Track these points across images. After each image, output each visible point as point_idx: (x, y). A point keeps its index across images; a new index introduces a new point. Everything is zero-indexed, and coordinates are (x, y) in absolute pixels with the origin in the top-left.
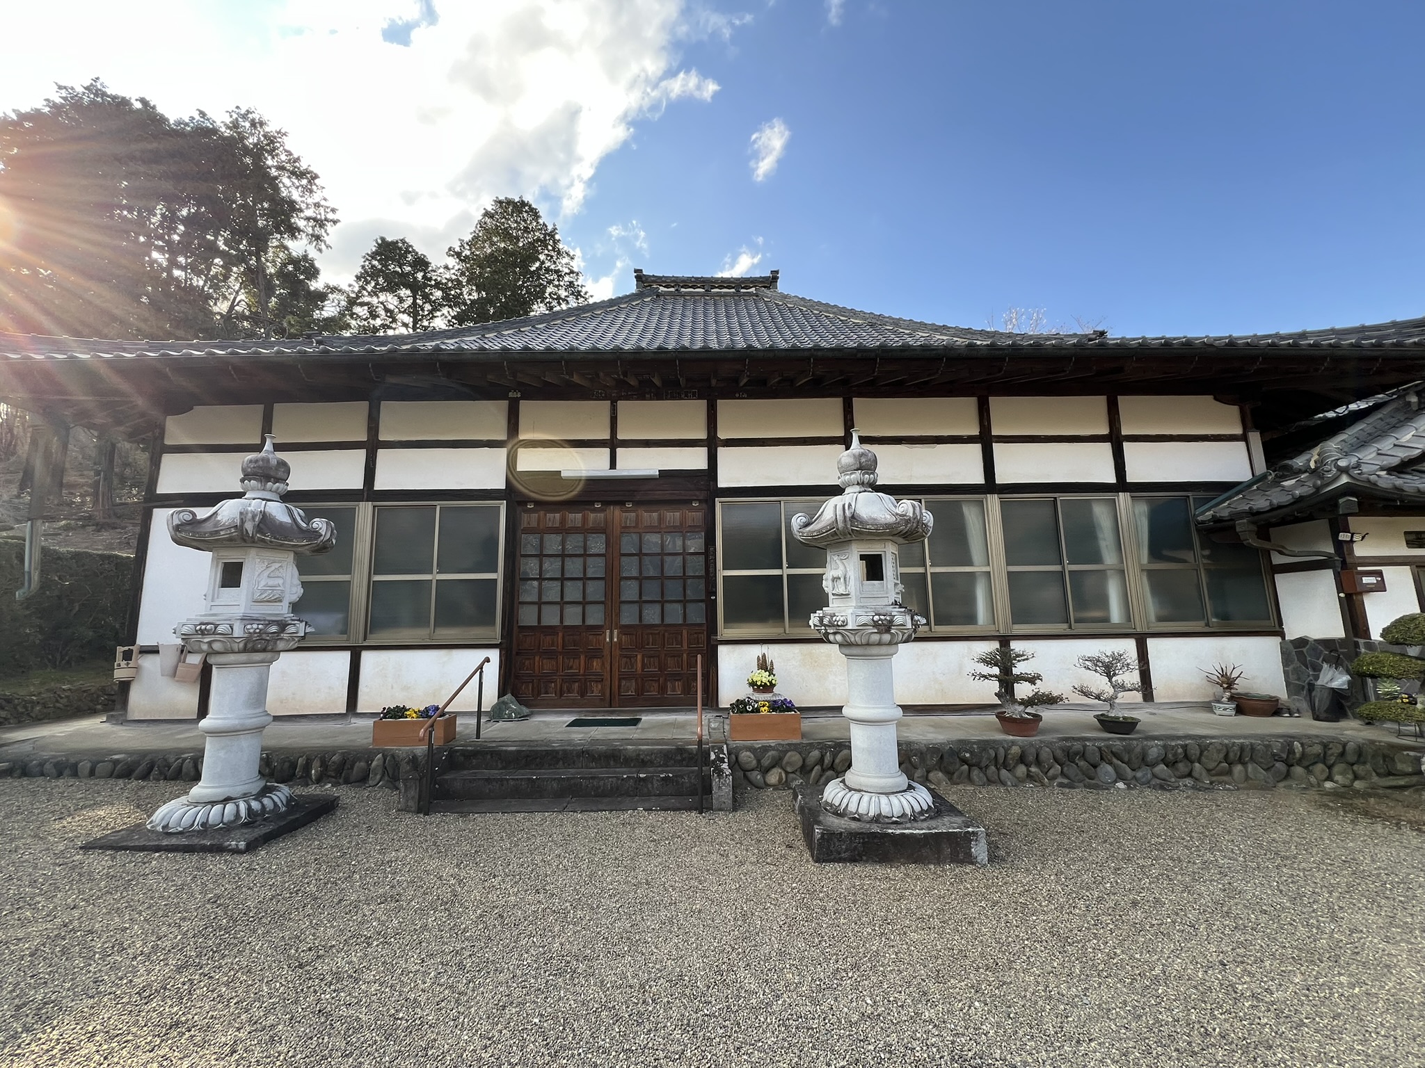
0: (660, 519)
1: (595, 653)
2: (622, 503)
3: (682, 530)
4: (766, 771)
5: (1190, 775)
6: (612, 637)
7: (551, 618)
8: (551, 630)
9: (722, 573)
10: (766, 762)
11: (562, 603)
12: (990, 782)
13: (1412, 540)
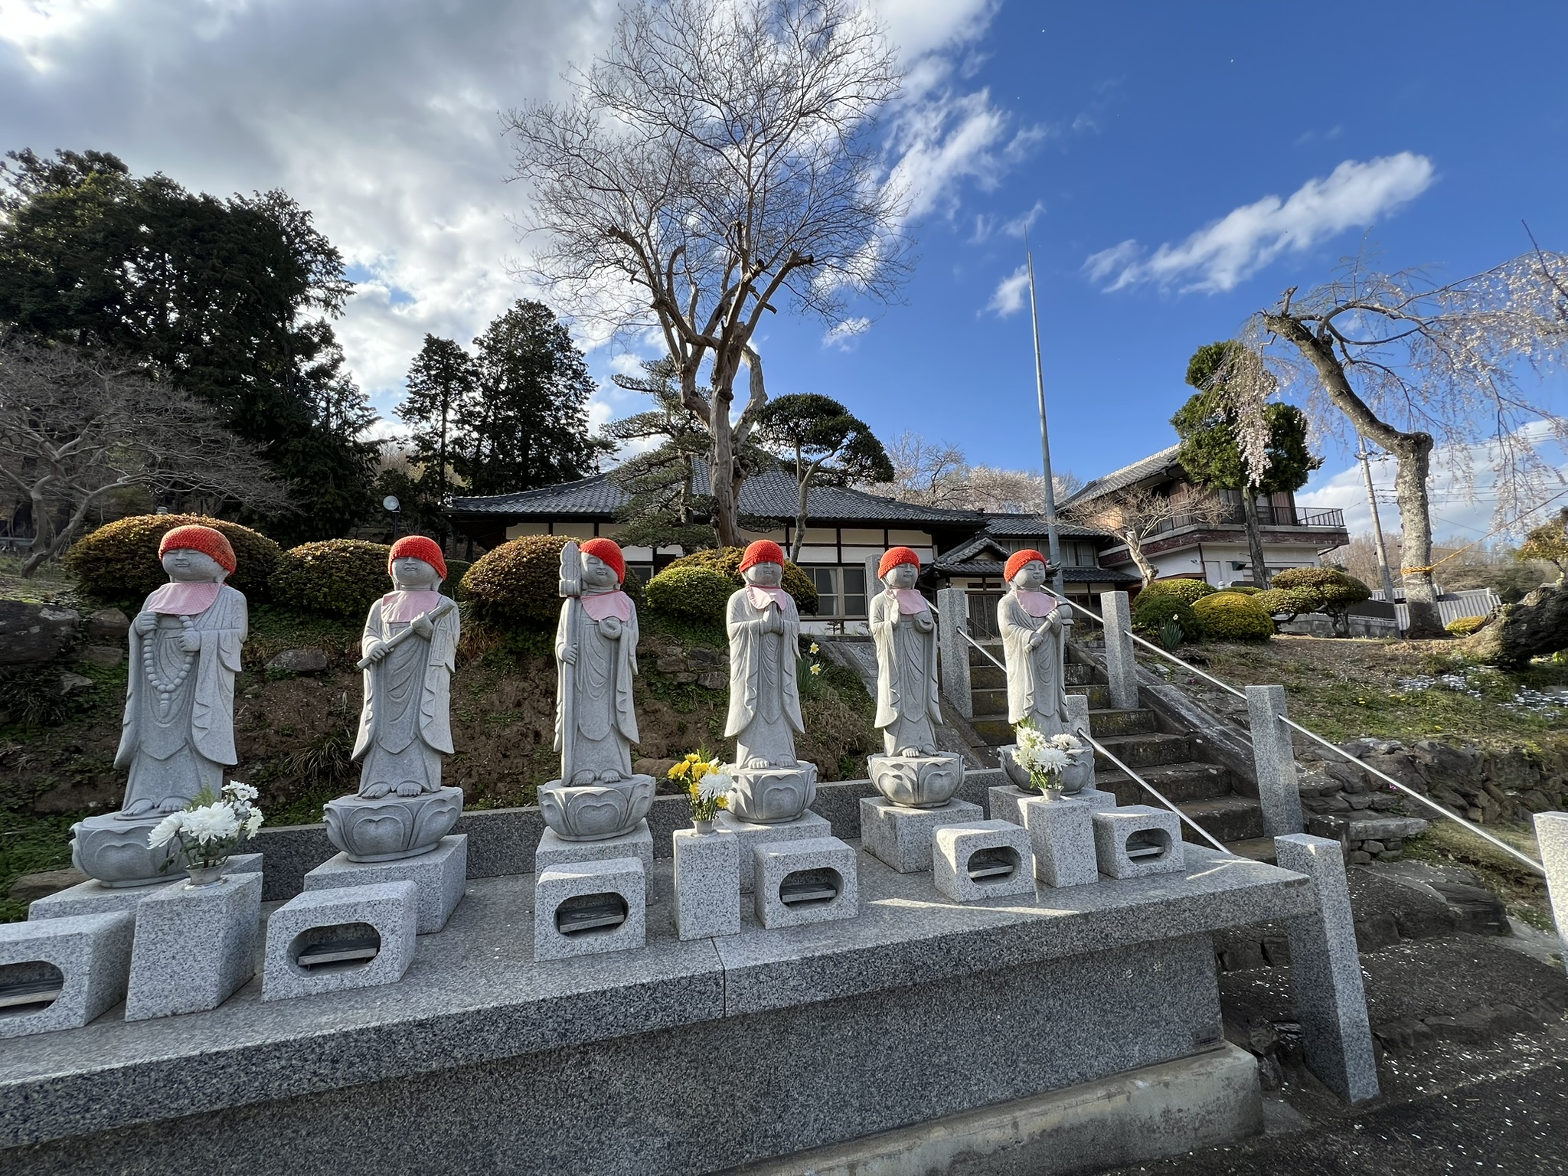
13: (970, 585)
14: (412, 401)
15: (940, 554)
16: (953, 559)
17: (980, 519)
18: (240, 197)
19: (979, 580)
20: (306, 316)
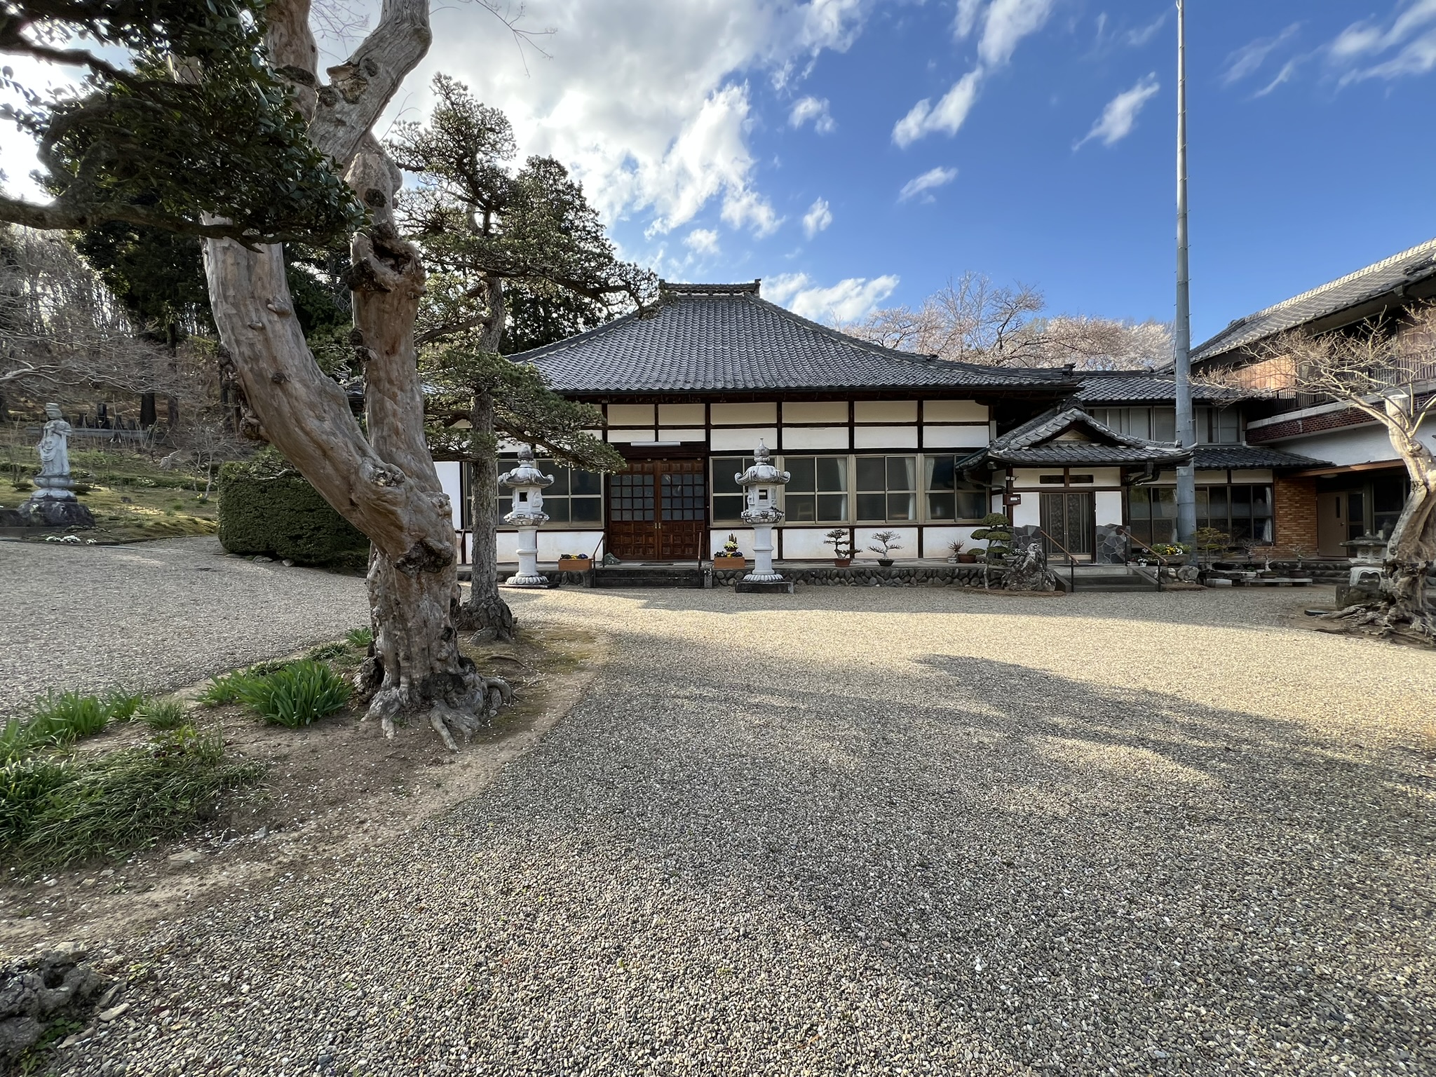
0: (681, 467)
1: (651, 534)
2: (662, 459)
3: (692, 472)
4: (728, 579)
5: (909, 582)
6: (658, 526)
7: (627, 517)
8: (627, 523)
9: (713, 495)
10: (728, 576)
11: (633, 510)
12: (824, 584)
13: (1044, 479)
15: (1000, 432)
16: (1020, 440)
17: (1066, 380)
19: (1059, 472)
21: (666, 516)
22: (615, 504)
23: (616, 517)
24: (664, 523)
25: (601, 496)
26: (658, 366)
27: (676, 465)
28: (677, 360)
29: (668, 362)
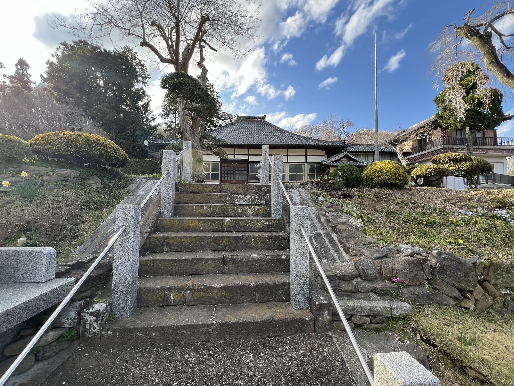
2: (236, 163)
3: (244, 167)
6: (234, 181)
7: (226, 179)
9: (250, 173)
11: (227, 177)
14: (164, 111)
15: (327, 158)
16: (331, 160)
17: (343, 144)
18: (116, 49)
20: (137, 86)
21: (237, 179)
22: (223, 175)
23: (223, 179)
24: (236, 181)
25: (219, 173)
26: (236, 139)
27: (240, 165)
28: (241, 137)
29: (238, 137)
